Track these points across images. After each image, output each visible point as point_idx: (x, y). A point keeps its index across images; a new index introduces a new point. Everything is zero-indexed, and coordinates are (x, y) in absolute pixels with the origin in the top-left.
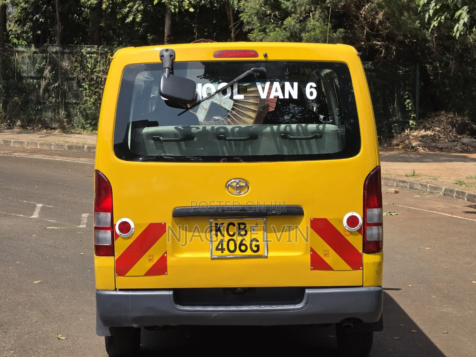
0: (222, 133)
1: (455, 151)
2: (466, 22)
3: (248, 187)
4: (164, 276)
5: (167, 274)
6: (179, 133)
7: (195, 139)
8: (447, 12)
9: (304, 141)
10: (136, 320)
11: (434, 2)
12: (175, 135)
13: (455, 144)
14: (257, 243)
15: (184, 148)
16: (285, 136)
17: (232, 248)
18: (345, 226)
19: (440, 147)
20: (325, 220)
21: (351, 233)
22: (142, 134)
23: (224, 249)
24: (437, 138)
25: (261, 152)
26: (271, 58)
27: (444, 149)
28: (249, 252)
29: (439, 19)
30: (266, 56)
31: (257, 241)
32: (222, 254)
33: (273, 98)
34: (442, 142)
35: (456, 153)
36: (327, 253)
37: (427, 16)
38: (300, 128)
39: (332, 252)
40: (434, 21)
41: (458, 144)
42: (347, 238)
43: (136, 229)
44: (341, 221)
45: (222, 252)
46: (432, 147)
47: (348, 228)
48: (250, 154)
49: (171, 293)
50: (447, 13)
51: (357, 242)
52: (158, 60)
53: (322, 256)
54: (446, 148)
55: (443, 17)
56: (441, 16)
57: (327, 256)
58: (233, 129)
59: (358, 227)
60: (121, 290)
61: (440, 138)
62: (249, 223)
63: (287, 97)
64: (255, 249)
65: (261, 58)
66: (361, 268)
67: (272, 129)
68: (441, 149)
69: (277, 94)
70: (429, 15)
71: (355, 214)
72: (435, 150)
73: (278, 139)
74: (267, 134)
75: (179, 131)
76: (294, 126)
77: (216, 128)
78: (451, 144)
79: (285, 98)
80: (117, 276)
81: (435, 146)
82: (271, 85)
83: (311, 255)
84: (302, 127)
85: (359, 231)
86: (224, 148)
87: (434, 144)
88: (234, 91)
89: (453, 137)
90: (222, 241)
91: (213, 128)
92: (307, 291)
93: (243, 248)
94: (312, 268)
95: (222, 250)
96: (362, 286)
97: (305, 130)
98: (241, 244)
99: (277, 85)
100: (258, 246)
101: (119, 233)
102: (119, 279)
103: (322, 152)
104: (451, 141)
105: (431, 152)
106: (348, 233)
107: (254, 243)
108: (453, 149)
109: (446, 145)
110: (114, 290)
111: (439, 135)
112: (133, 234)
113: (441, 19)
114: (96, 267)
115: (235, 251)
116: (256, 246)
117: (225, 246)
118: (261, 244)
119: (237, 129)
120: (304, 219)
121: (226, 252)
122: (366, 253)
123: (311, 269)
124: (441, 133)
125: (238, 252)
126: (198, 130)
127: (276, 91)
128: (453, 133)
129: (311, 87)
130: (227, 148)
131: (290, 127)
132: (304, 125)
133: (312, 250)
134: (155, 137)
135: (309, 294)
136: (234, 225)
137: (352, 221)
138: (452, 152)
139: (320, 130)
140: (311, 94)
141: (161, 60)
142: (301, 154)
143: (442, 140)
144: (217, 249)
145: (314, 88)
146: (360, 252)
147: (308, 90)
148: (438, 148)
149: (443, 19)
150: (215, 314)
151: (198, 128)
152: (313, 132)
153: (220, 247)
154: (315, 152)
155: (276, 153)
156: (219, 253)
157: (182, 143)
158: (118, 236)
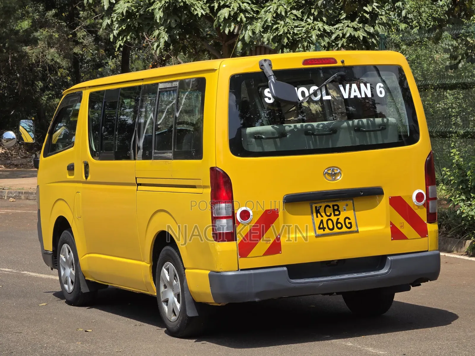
0: (310, 130)
1: (31, 167)
2: (166, 40)
3: (341, 174)
4: (279, 254)
5: (281, 253)
6: (275, 131)
7: (288, 136)
8: (131, 32)
9: (372, 133)
10: (258, 294)
11: (117, 24)
12: (273, 133)
13: (29, 160)
14: (350, 221)
15: (279, 144)
16: (358, 129)
17: (331, 226)
18: (414, 201)
19: (15, 163)
20: (400, 198)
21: (419, 207)
22: (246, 134)
23: (325, 228)
24: (9, 155)
25: (339, 145)
26: (347, 64)
27: (19, 165)
28: (344, 229)
29: (125, 39)
30: (343, 62)
31: (349, 219)
32: (324, 232)
33: (353, 97)
34: (15, 159)
35: (32, 168)
36: (402, 225)
37: (111, 36)
38: (370, 122)
39: (406, 224)
40: (119, 40)
41: (31, 159)
42: (416, 211)
43: (254, 217)
44: (411, 197)
45: (324, 231)
46: (7, 164)
47: (416, 203)
48: (331, 147)
49: (285, 269)
50: (132, 34)
51: (422, 214)
52: (258, 69)
53: (399, 228)
54: (21, 165)
55: (128, 37)
56: (127, 36)
57: (403, 227)
58: (318, 126)
59: (423, 202)
60: (242, 270)
61: (12, 155)
62: (342, 204)
63: (363, 96)
64: (349, 226)
65: (339, 64)
66: (427, 236)
67: (348, 124)
68: (16, 166)
69: (355, 94)
70: (114, 36)
71: (421, 191)
72: (11, 167)
73: (352, 132)
74: (345, 128)
75: (275, 130)
76: (365, 120)
77: (304, 125)
78: (24, 161)
79: (362, 97)
80: (240, 258)
81: (10, 163)
82: (351, 86)
83: (391, 227)
84: (371, 121)
85: (424, 205)
86: (311, 142)
87: (9, 162)
88: (323, 93)
89: (23, 154)
90: (322, 222)
91: (302, 126)
92: (389, 258)
93: (339, 226)
94: (392, 238)
95: (324, 229)
96: (428, 251)
97: (373, 123)
98: (337, 223)
99: (354, 86)
100: (350, 223)
101: (240, 220)
102: (242, 260)
103: (386, 141)
104: (23, 158)
105: (7, 169)
106: (416, 207)
107: (347, 221)
108: (28, 165)
109: (21, 161)
110: (237, 271)
111: (10, 153)
112: (251, 221)
113: (127, 39)
114: (219, 251)
115: (333, 229)
116: (349, 223)
117: (325, 226)
118: (353, 221)
119: (321, 125)
120: (384, 197)
121: (327, 231)
122: (429, 223)
123: (392, 240)
124: (12, 151)
125: (336, 230)
126: (291, 128)
127: (355, 91)
128: (22, 150)
129: (380, 87)
130: (312, 142)
131: (362, 122)
132: (372, 119)
133: (391, 224)
134: (257, 136)
135: (391, 260)
136: (330, 207)
137: (419, 197)
138: (28, 168)
139: (385, 123)
140: (381, 93)
141: (261, 69)
142: (369, 144)
143: (15, 157)
144: (320, 228)
145: (382, 87)
146: (425, 222)
147: (378, 90)
148: (13, 164)
149: (129, 39)
150: (321, 284)
151: (290, 126)
152: (380, 125)
153: (321, 226)
154: (380, 142)
155: (350, 145)
156: (321, 232)
157: (278, 140)
158: (239, 223)
